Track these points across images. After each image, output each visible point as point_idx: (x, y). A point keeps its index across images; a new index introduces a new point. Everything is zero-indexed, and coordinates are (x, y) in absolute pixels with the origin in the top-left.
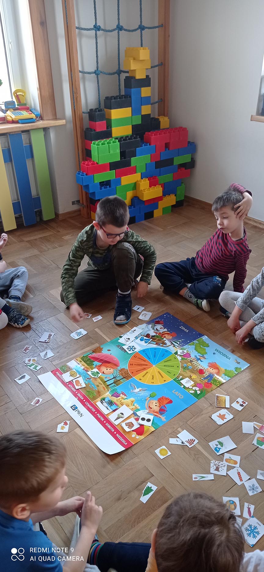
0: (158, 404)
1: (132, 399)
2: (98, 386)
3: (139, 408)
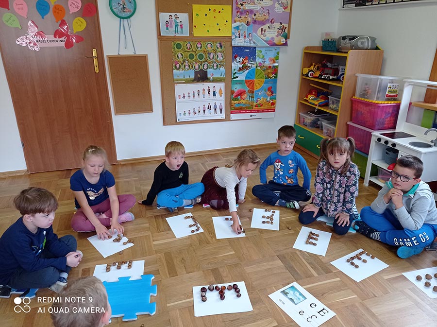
1: (262, 98)
3: (266, 98)
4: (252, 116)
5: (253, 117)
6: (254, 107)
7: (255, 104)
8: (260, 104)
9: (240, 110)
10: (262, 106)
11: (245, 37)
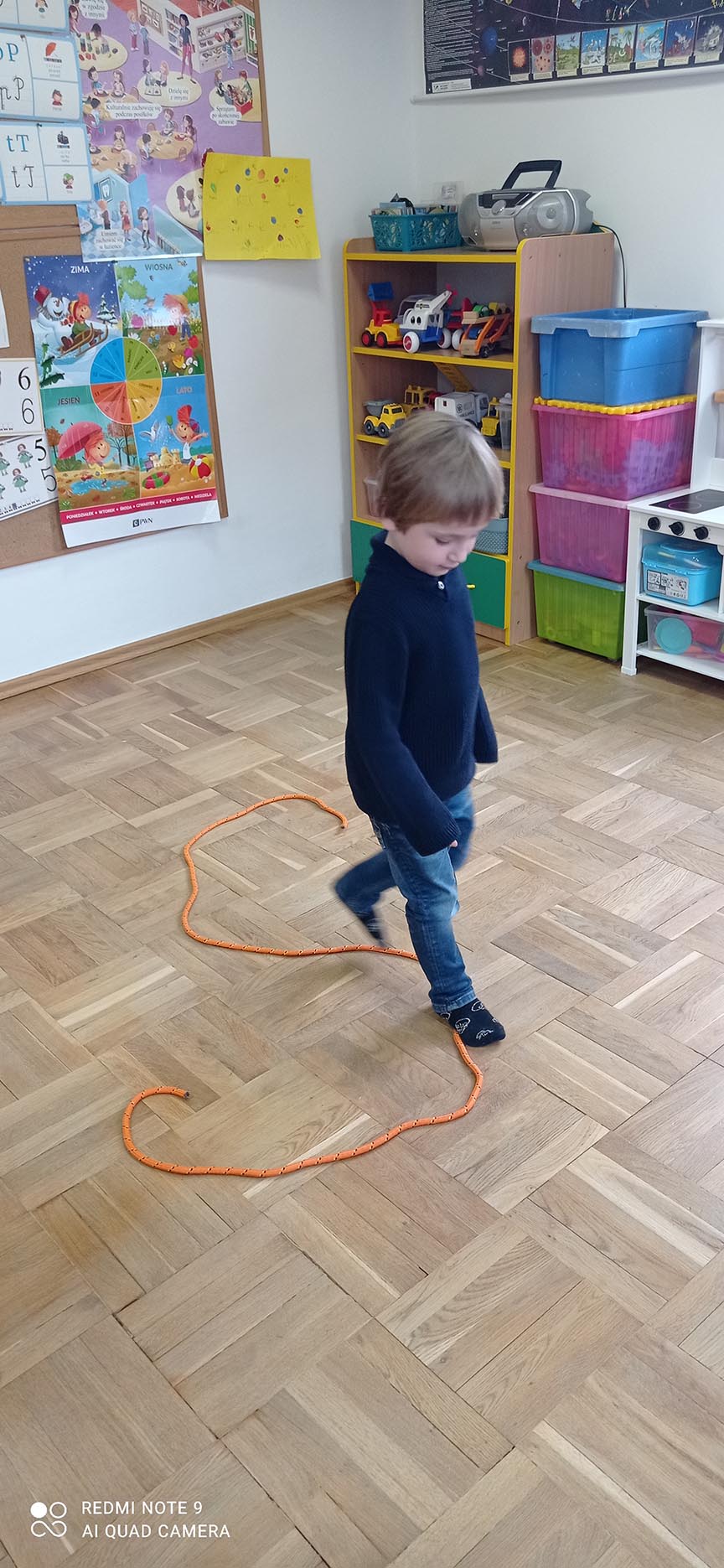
0: (185, 426)
1: (163, 449)
2: (123, 478)
3: (178, 450)
4: (137, 523)
5: (143, 528)
6: (142, 489)
7: (143, 475)
8: (160, 475)
9: (96, 506)
10: (167, 480)
11: (126, 222)
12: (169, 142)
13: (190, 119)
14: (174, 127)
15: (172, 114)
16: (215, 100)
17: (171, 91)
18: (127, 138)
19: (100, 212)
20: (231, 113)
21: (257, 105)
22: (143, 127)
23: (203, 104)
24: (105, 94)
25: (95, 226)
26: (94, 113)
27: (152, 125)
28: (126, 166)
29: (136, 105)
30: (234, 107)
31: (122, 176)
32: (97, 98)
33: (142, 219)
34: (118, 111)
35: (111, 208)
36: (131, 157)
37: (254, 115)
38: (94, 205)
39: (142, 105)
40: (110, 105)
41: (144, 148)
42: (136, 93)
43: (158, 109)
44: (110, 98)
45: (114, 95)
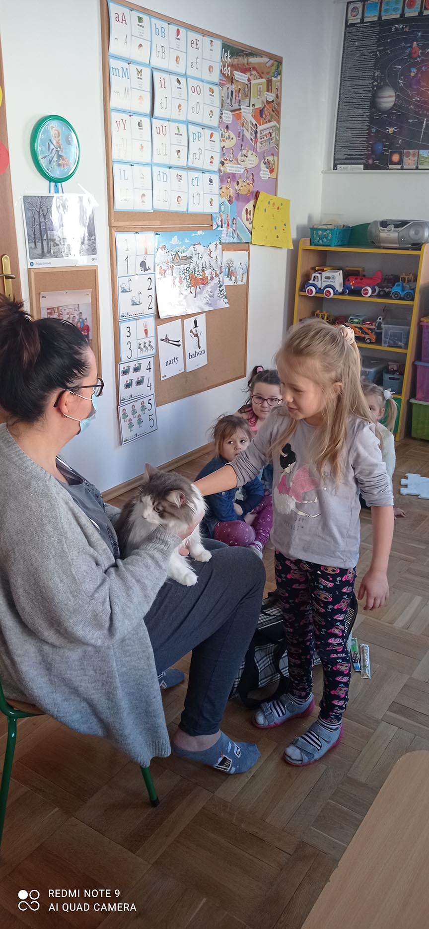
11: (228, 225)
12: (245, 186)
13: (252, 174)
14: (247, 178)
15: (247, 172)
16: (263, 166)
17: (249, 160)
18: (232, 182)
19: (220, 219)
20: (267, 173)
21: (275, 170)
22: (237, 177)
23: (258, 167)
24: (226, 160)
25: (218, 226)
26: (222, 168)
27: (241, 176)
28: (230, 196)
29: (236, 166)
30: (268, 170)
31: (228, 201)
32: (224, 161)
33: (233, 224)
34: (230, 168)
35: (224, 217)
36: (232, 192)
37: (274, 175)
38: (218, 215)
39: (238, 166)
40: (228, 165)
41: (237, 187)
42: (237, 160)
43: (243, 168)
44: (228, 161)
45: (230, 160)
